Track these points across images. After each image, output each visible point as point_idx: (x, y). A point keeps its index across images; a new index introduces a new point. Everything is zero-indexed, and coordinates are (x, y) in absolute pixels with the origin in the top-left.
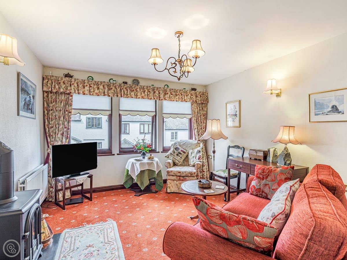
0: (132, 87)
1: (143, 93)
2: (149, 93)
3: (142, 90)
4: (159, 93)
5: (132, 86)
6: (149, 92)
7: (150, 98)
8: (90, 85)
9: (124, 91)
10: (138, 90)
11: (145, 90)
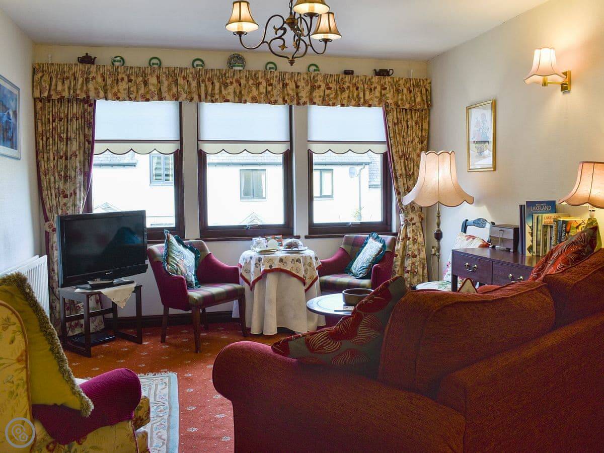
0: (227, 75)
1: (254, 89)
2: (269, 88)
3: (251, 82)
4: (297, 87)
5: (225, 74)
6: (271, 85)
7: (272, 100)
8: (128, 77)
9: (206, 86)
10: (243, 82)
11: (260, 80)
